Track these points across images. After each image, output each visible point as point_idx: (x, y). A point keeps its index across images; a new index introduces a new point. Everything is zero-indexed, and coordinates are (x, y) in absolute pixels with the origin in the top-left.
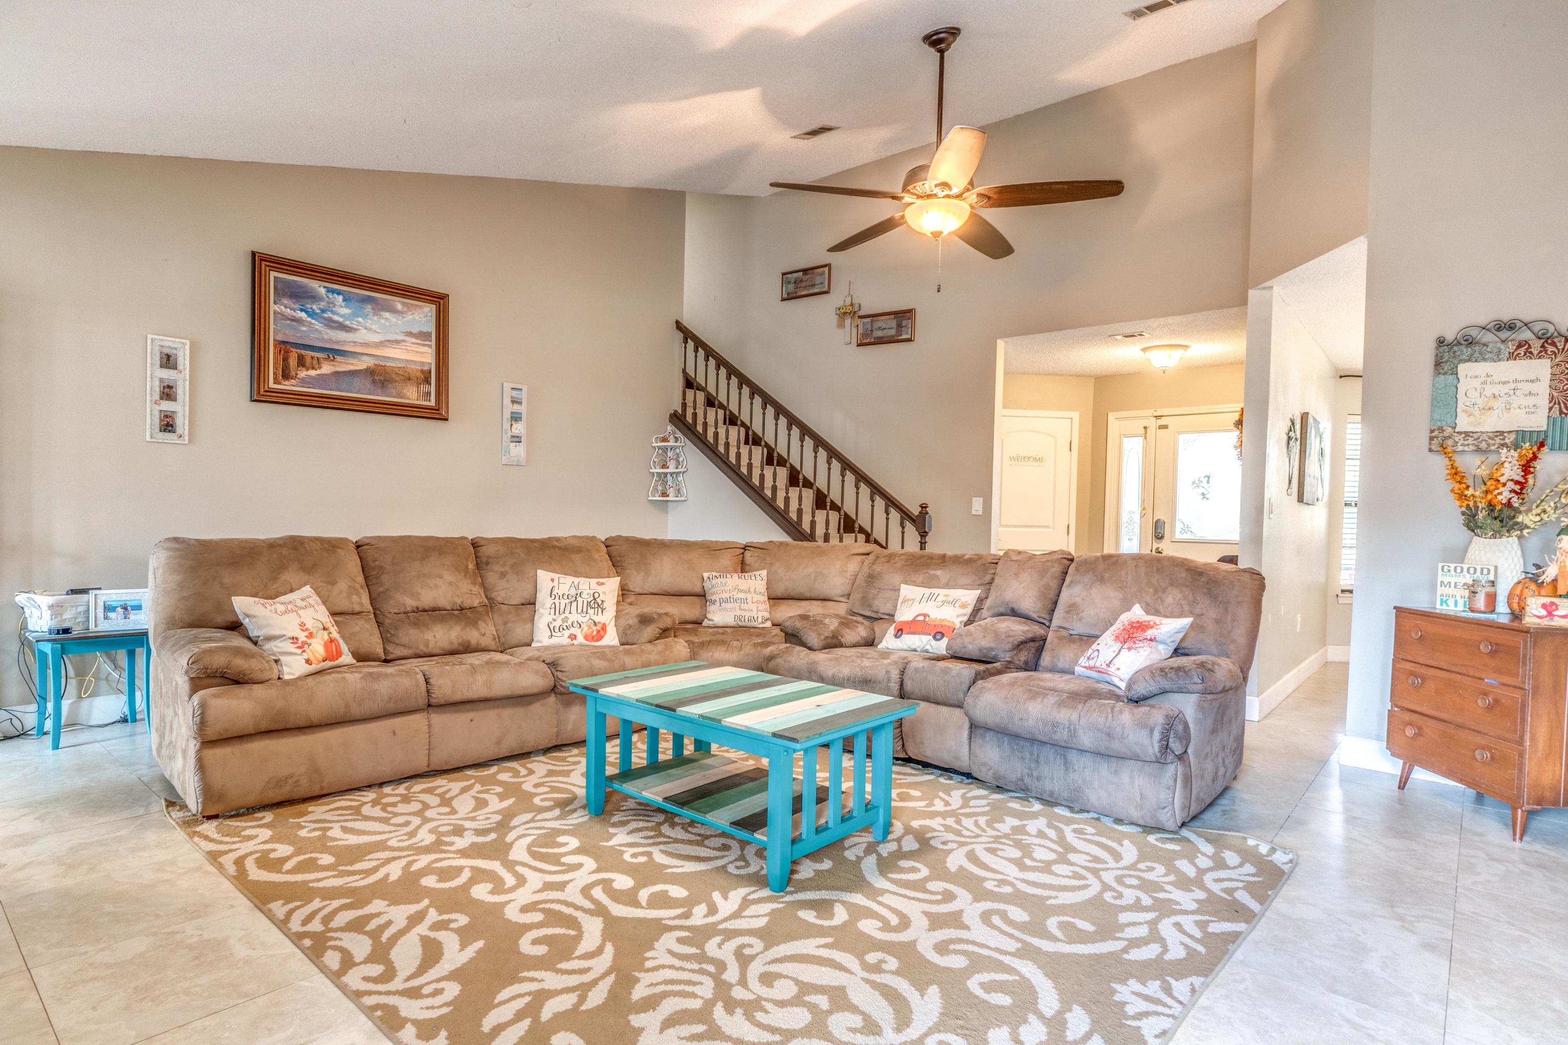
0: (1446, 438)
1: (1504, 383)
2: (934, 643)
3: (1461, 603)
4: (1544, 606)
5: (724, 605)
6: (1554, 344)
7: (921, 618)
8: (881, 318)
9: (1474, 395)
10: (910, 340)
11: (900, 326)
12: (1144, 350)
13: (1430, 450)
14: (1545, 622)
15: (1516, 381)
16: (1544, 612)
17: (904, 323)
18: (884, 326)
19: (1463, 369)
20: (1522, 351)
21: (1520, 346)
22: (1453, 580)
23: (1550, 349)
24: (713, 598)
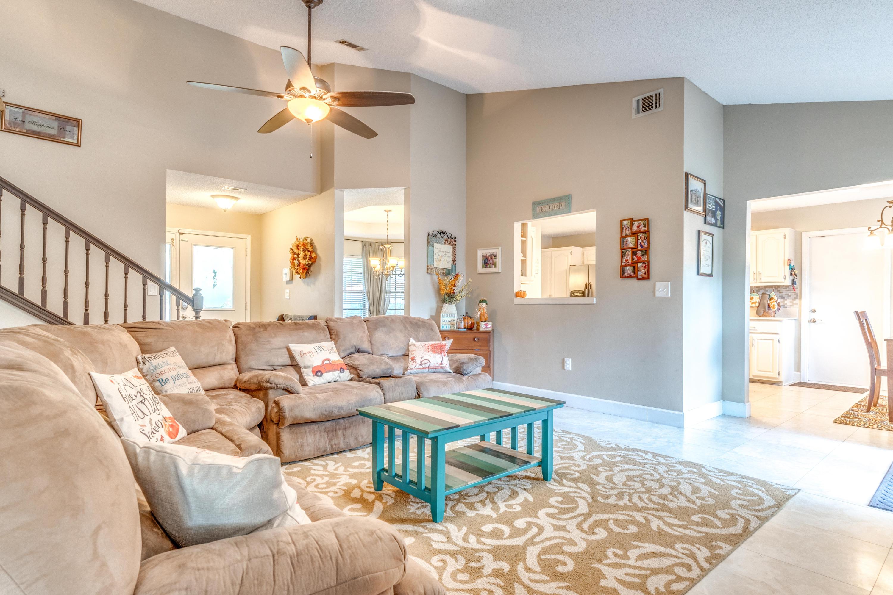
0: (432, 269)
1: (443, 252)
2: (341, 375)
3: (448, 327)
4: (485, 325)
5: (177, 381)
6: (452, 241)
7: (327, 362)
8: (39, 114)
9: (437, 255)
10: (77, 145)
11: (62, 129)
12: (213, 196)
13: (427, 273)
14: (485, 330)
15: (445, 252)
16: (485, 327)
17: (68, 128)
18: (40, 122)
19: (435, 245)
20: (446, 242)
21: (446, 240)
22: (445, 319)
23: (452, 243)
24: (164, 377)
